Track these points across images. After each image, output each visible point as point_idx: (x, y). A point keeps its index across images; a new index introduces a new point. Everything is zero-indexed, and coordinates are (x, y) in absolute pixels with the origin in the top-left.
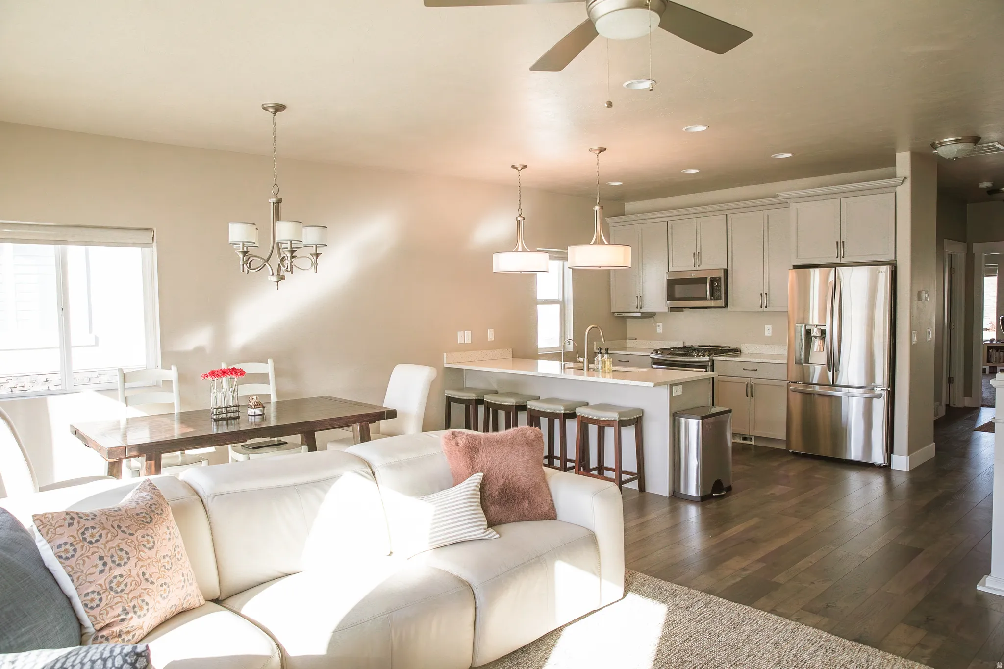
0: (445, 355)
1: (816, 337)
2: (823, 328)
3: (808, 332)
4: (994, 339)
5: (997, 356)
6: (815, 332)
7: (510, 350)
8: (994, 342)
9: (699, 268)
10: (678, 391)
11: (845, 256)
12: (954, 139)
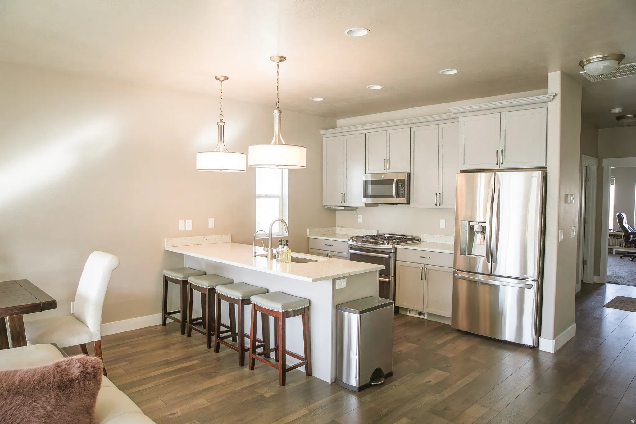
0: (165, 239)
1: (477, 232)
2: (483, 225)
3: (471, 228)
4: (611, 229)
5: (614, 241)
6: (476, 228)
7: (230, 236)
8: (612, 231)
9: (388, 171)
10: (341, 284)
11: (503, 162)
12: (601, 56)
